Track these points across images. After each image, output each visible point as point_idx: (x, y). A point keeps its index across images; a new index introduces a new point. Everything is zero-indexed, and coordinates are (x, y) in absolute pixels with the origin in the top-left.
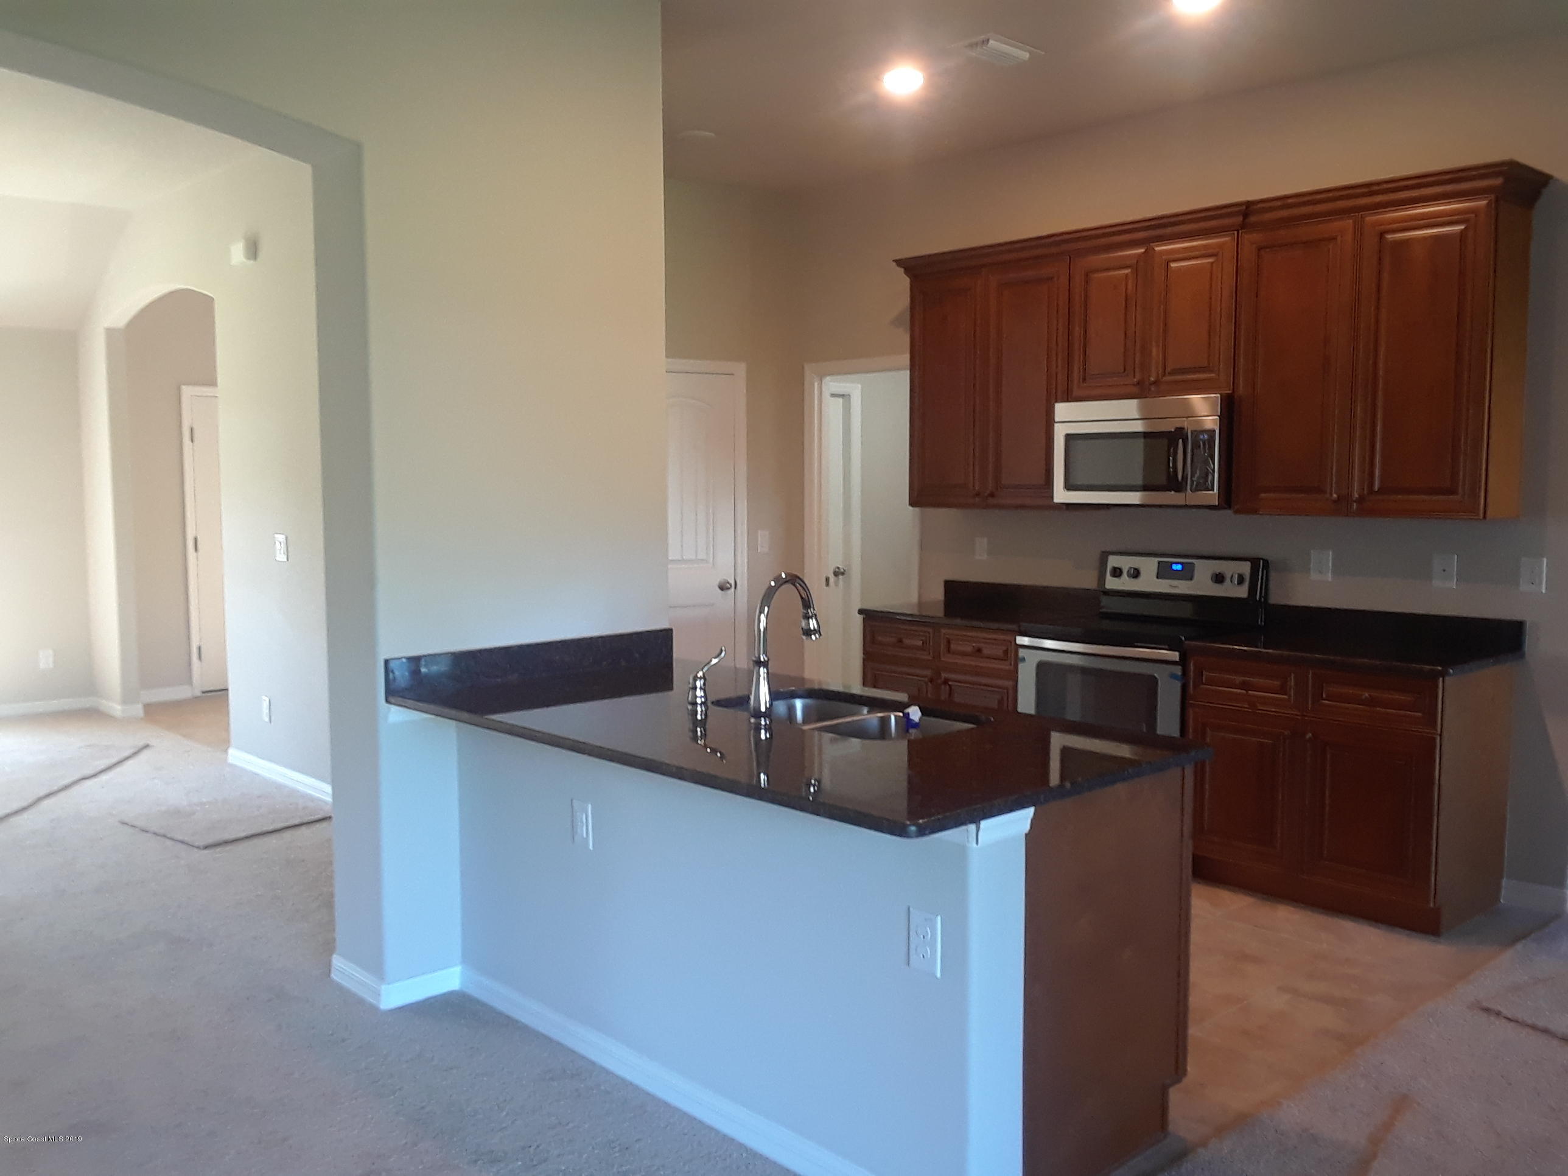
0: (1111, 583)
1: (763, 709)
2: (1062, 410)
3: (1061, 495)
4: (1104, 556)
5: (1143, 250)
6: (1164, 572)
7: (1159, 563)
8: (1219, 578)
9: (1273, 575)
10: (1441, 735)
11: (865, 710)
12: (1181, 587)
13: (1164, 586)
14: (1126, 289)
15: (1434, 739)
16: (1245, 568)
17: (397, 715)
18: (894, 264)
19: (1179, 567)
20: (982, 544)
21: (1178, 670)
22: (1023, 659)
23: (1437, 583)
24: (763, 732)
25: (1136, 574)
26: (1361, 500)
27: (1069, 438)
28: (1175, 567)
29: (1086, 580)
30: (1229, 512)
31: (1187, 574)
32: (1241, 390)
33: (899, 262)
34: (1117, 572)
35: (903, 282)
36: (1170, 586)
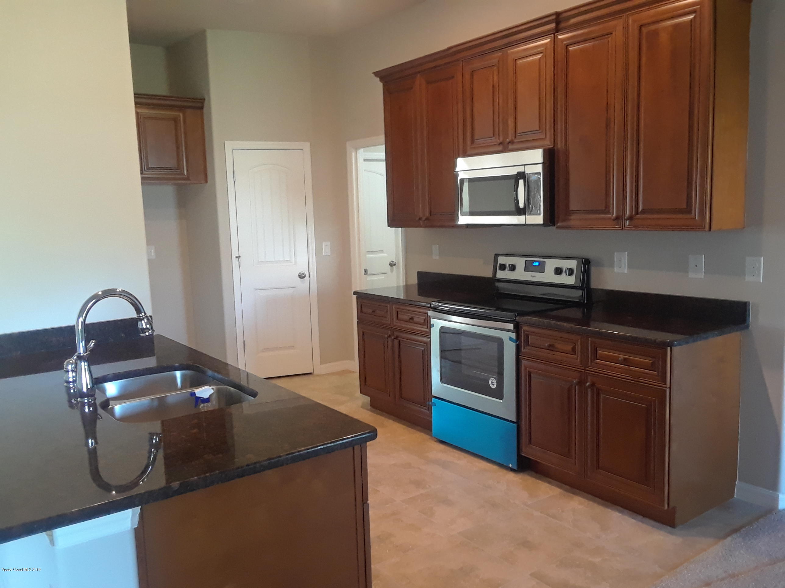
0: (500, 274)
1: (85, 390)
2: (461, 163)
3: (462, 219)
4: (497, 255)
5: (502, 53)
6: (528, 268)
7: (526, 261)
8: (558, 271)
9: (593, 270)
10: (670, 388)
12: (538, 277)
13: (528, 276)
14: (493, 81)
15: (665, 391)
16: (573, 264)
18: (373, 75)
19: (537, 264)
20: (435, 249)
21: (513, 335)
22: (433, 325)
23: (691, 275)
24: (86, 407)
25: (513, 268)
27: (462, 182)
28: (535, 264)
29: (486, 272)
30: (554, 228)
31: (541, 268)
32: (560, 145)
33: (376, 74)
34: (503, 267)
35: (378, 87)
36: (532, 276)
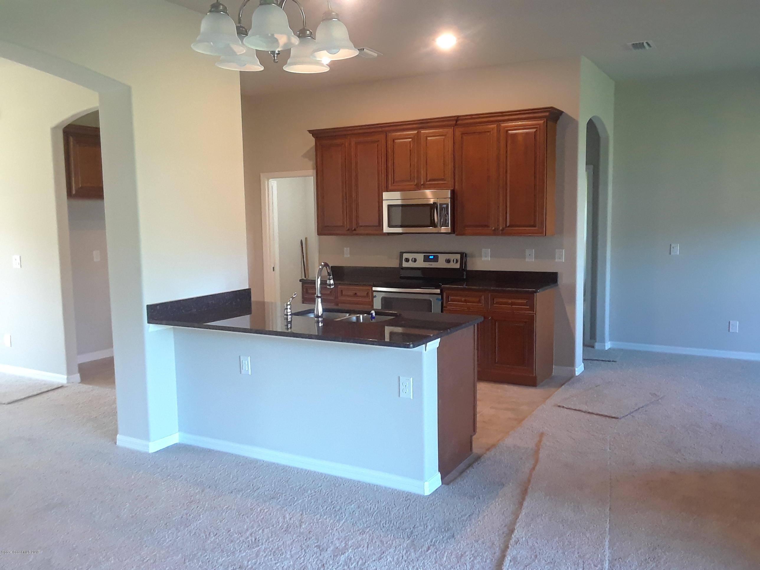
0: (405, 265)
1: (320, 315)
2: (385, 195)
3: (386, 229)
4: (402, 254)
5: (416, 132)
6: (426, 259)
7: (424, 255)
8: (448, 261)
9: (468, 259)
10: (536, 314)
11: (348, 315)
12: (434, 265)
13: (427, 265)
14: (410, 147)
15: (534, 315)
16: (458, 257)
17: (153, 328)
18: (308, 132)
19: (432, 257)
20: (347, 250)
21: (440, 297)
22: (375, 296)
23: (527, 260)
24: (320, 323)
25: (415, 260)
26: (502, 230)
27: (389, 206)
28: (430, 257)
29: (394, 263)
30: (454, 235)
31: (436, 259)
32: (457, 187)
33: (310, 131)
34: (407, 260)
35: (311, 141)
36: (429, 265)
